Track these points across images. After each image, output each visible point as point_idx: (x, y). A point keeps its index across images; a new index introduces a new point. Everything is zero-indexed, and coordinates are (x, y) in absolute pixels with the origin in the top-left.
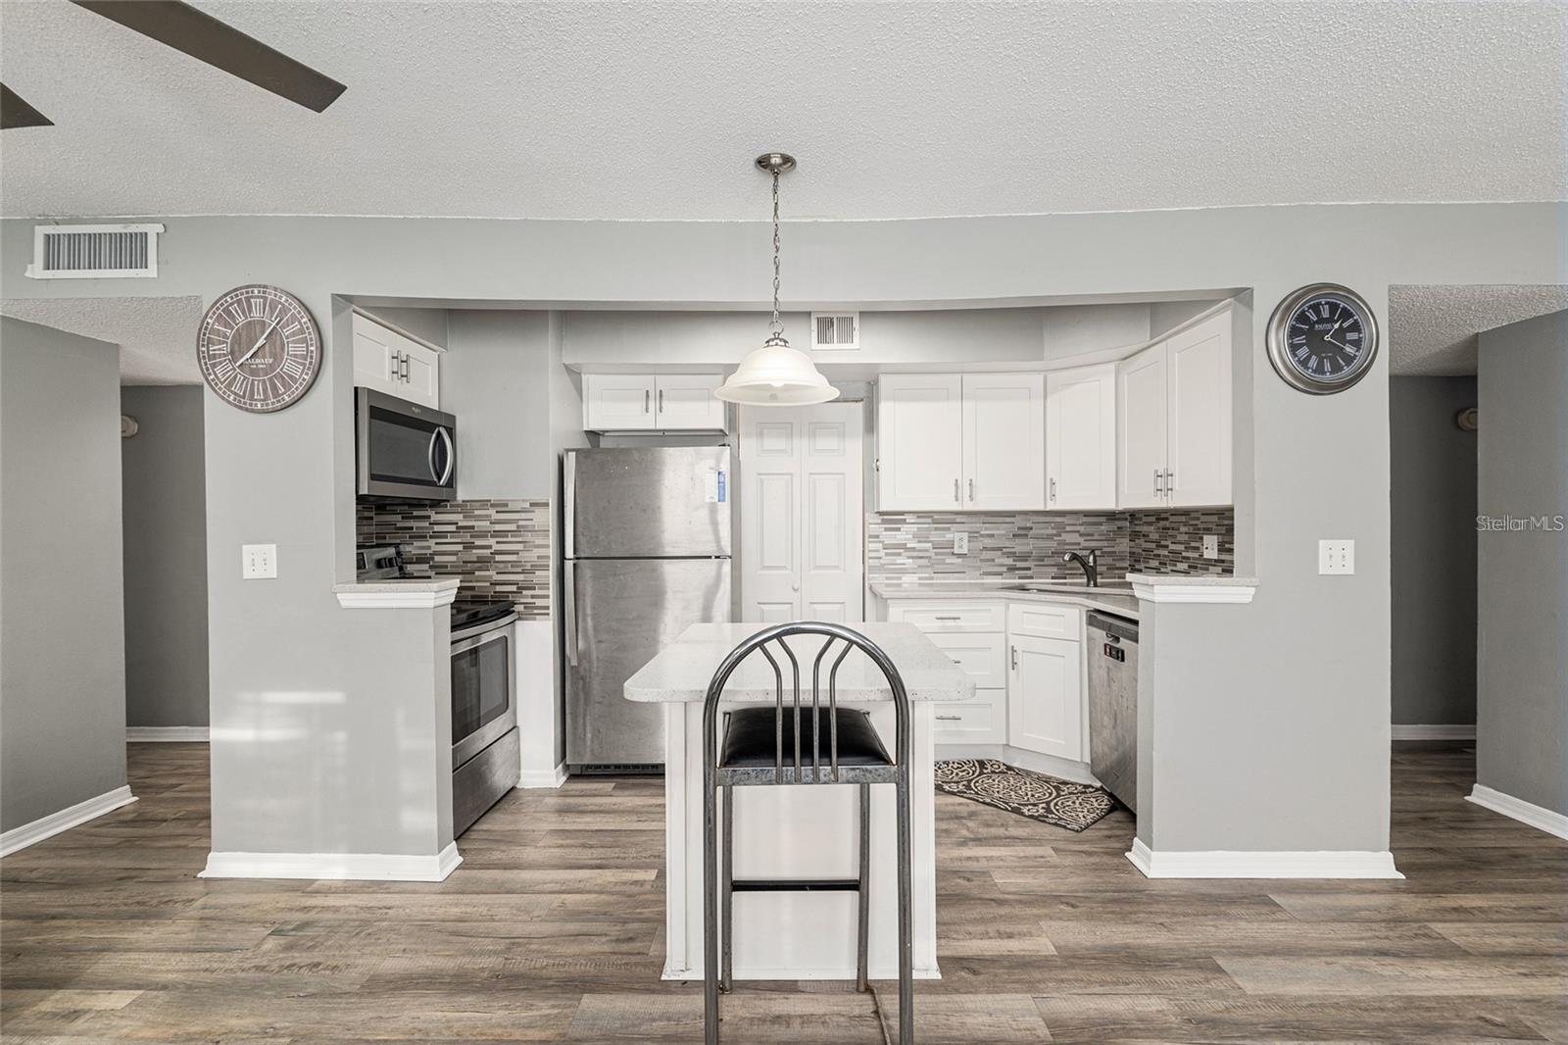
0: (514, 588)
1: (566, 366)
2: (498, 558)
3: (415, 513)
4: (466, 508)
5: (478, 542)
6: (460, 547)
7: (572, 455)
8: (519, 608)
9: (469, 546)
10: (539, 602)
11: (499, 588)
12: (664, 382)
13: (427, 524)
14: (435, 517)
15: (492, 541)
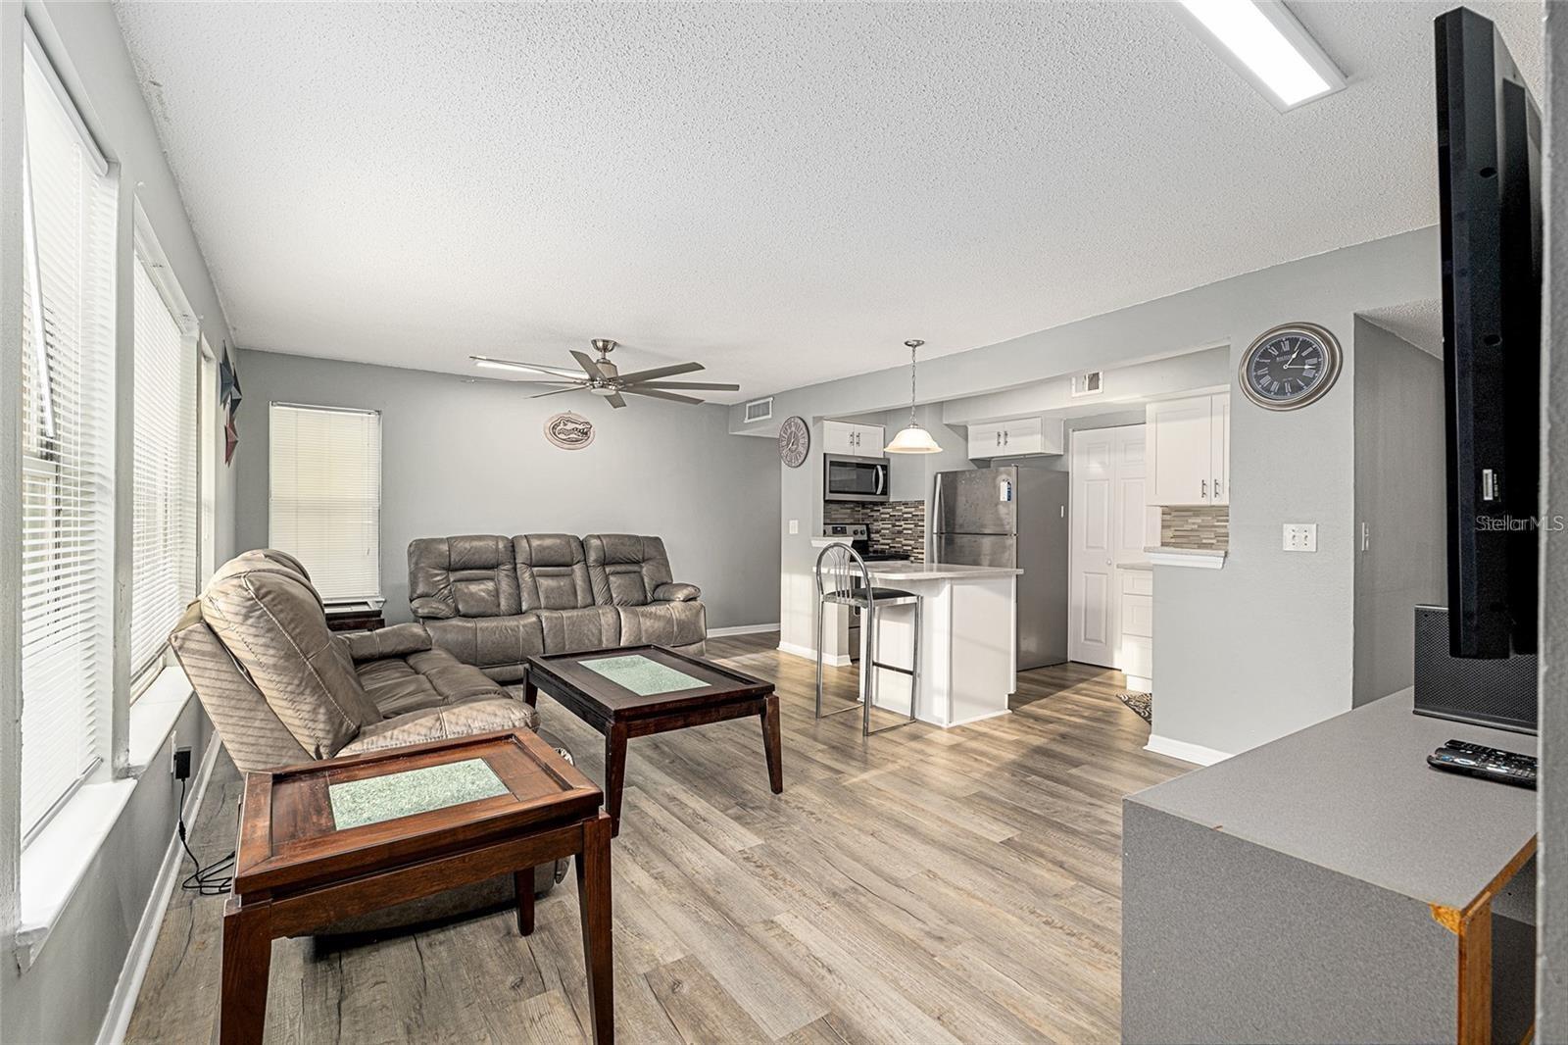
0: (910, 548)
1: (946, 425)
2: (905, 532)
3: (876, 508)
4: (893, 506)
5: (897, 524)
6: (890, 526)
7: (939, 476)
8: (912, 559)
9: (894, 526)
10: (920, 556)
11: (905, 548)
12: (1007, 426)
13: (878, 514)
14: (882, 510)
15: (902, 523)
